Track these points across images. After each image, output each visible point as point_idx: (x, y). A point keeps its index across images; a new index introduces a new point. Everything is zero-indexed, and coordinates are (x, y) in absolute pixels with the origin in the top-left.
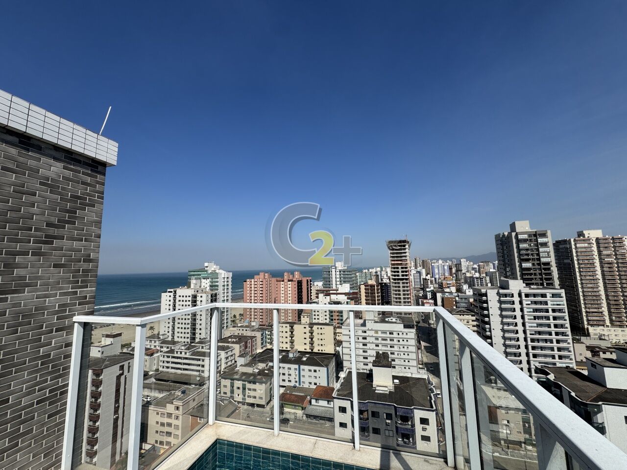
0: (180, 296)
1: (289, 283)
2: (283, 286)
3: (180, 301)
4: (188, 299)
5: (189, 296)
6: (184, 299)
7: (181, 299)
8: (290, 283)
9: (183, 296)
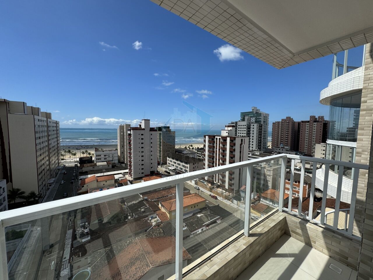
0: (239, 126)
1: (314, 123)
2: (308, 126)
3: (239, 128)
4: (244, 127)
5: (245, 125)
6: (242, 127)
7: (240, 127)
8: (316, 123)
9: (241, 126)
